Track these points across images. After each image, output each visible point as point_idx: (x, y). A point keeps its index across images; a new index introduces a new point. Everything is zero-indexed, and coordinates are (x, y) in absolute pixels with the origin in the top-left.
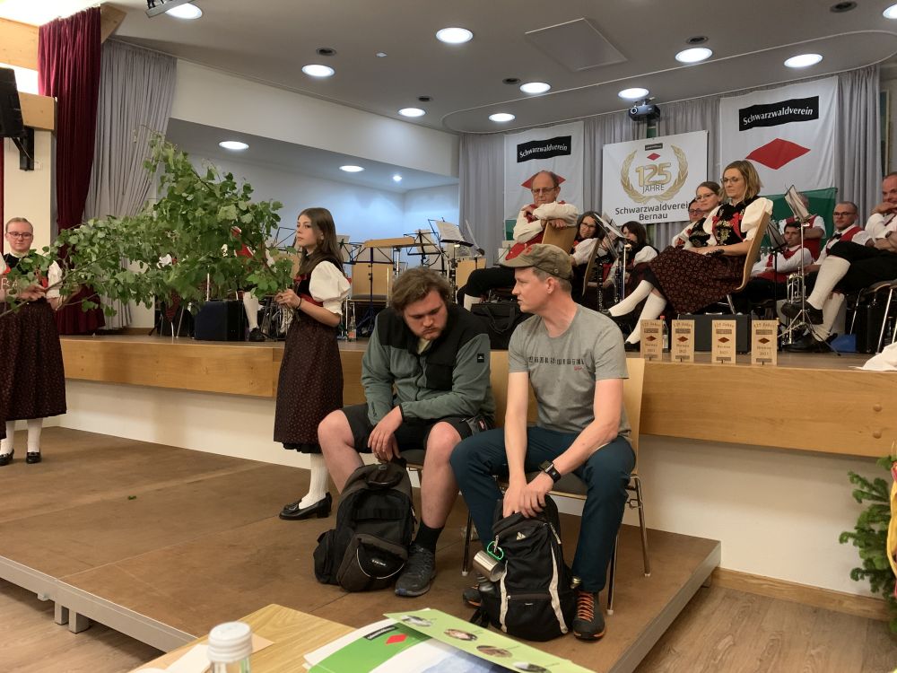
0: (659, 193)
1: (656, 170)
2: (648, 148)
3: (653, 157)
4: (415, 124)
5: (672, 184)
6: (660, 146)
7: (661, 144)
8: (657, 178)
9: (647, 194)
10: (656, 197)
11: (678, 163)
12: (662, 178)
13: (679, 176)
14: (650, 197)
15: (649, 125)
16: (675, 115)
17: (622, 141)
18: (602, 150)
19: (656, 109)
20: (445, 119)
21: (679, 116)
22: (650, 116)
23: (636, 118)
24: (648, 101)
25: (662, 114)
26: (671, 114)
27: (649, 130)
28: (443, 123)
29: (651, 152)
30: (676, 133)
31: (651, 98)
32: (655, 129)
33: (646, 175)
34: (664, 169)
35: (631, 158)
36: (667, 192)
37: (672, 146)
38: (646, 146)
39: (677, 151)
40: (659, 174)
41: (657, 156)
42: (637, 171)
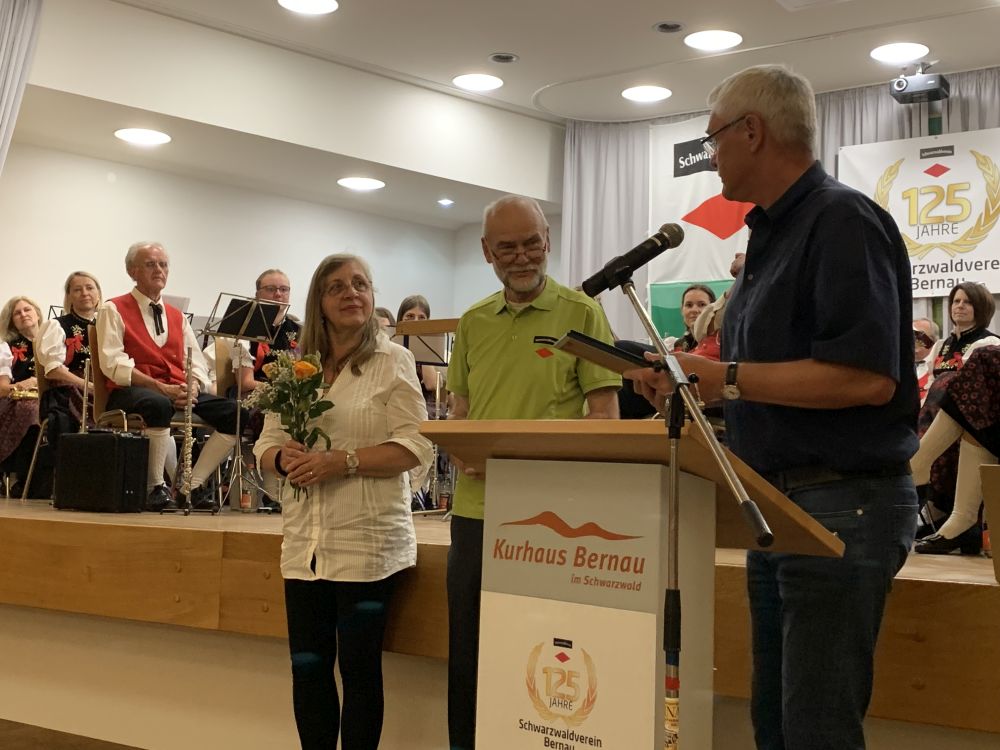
0: (948, 238)
1: (941, 195)
2: (925, 153)
3: (937, 171)
4: (484, 104)
5: (972, 222)
6: (949, 150)
7: (951, 148)
8: (943, 210)
9: (925, 240)
10: (943, 247)
11: (984, 183)
12: (954, 211)
13: (987, 210)
14: (931, 247)
15: (931, 111)
16: (979, 96)
17: (876, 141)
18: (837, 157)
19: (944, 83)
20: (537, 96)
21: (987, 95)
22: (933, 95)
23: (905, 98)
24: (926, 68)
25: (953, 92)
26: (970, 92)
27: (931, 121)
28: (537, 101)
29: (931, 162)
30: (982, 126)
31: (932, 63)
32: (941, 118)
33: (921, 206)
34: (957, 194)
35: (893, 171)
36: (964, 238)
37: (972, 152)
38: (922, 151)
39: (982, 162)
40: (947, 204)
41: (943, 170)
42: (906, 196)
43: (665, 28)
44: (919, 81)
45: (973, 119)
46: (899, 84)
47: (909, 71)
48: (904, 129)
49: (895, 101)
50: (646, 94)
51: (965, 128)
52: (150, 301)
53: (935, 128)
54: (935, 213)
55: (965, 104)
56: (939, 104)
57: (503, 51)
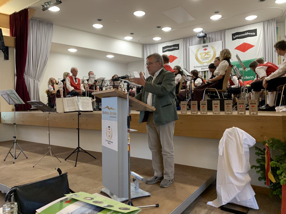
0: (207, 61)
1: (206, 54)
2: (203, 47)
3: (205, 50)
4: (130, 42)
5: (211, 58)
6: (207, 46)
7: (208, 46)
8: (206, 56)
9: (204, 61)
10: (207, 62)
11: (213, 51)
12: (208, 56)
13: (214, 56)
14: (205, 62)
15: (204, 39)
16: (212, 36)
17: (195, 45)
18: (189, 48)
19: (206, 35)
20: (139, 40)
21: (213, 36)
22: (204, 37)
23: (199, 37)
24: (203, 32)
25: (208, 36)
26: (210, 36)
27: (204, 41)
28: (139, 41)
29: (204, 48)
30: (212, 42)
31: (204, 31)
32: (205, 41)
33: (203, 55)
34: (209, 53)
35: (198, 50)
36: (210, 61)
37: (211, 46)
38: (203, 46)
39: (213, 48)
40: (207, 55)
41: (206, 49)
42: (200, 54)
43: (158, 27)
44: (202, 34)
45: (211, 40)
46: (198, 35)
47: (200, 33)
48: (200, 43)
49: (198, 38)
50: (157, 39)
51: (210, 42)
52: (74, 77)
53: (204, 42)
54: (205, 57)
55: (210, 38)
56: (205, 38)
57: (132, 33)
